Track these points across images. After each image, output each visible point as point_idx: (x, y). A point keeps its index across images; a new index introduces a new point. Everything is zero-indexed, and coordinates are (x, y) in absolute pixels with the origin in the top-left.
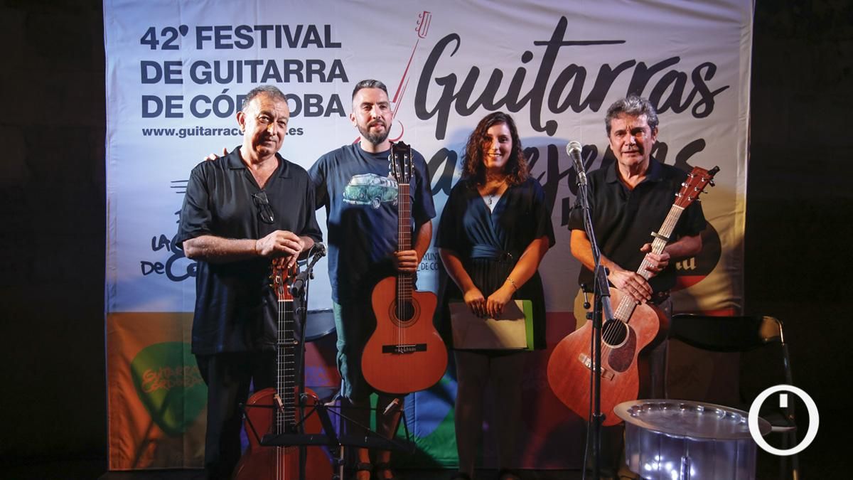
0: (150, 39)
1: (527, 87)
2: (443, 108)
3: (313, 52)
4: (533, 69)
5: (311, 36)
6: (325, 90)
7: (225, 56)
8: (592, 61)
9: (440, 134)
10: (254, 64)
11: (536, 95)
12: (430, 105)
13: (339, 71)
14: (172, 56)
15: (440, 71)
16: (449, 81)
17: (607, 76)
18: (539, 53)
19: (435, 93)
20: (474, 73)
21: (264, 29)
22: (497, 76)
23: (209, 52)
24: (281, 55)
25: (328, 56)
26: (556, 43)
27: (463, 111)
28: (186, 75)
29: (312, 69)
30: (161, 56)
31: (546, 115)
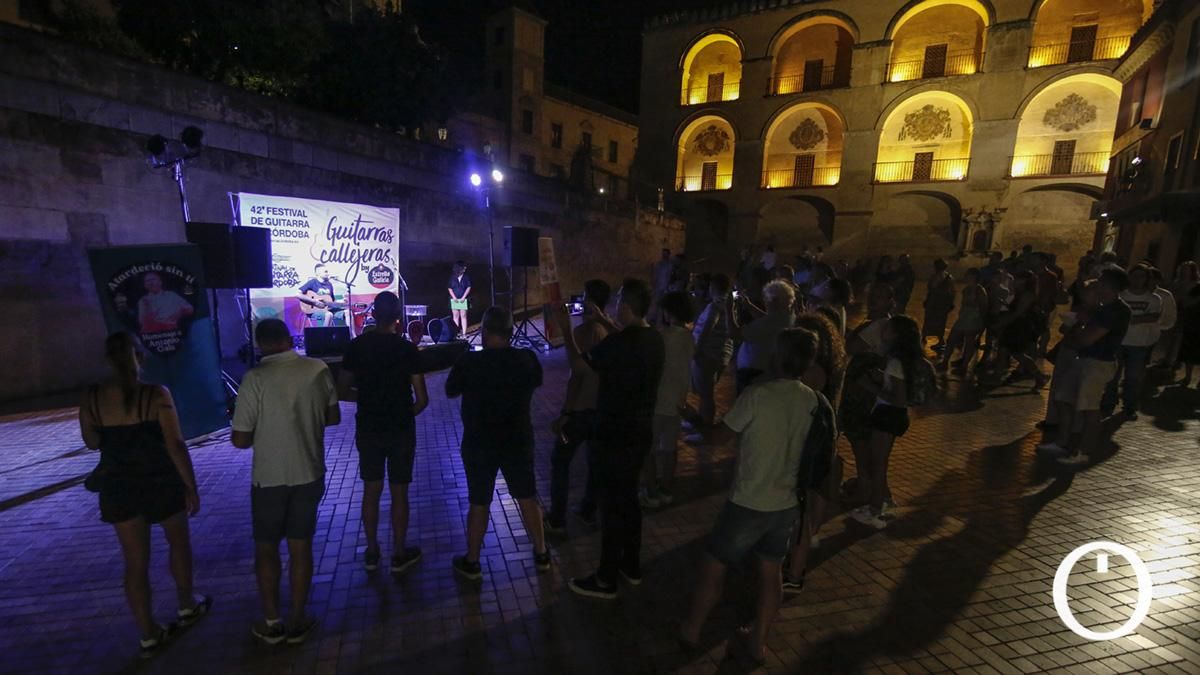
0: (253, 210)
1: (352, 233)
2: (333, 237)
3: (300, 218)
4: (354, 227)
5: (300, 213)
6: (304, 230)
7: (276, 217)
8: (367, 226)
9: (333, 244)
10: (284, 220)
11: (355, 235)
12: (330, 236)
13: (307, 225)
14: (260, 216)
15: (332, 227)
16: (334, 230)
17: (370, 231)
18: (355, 223)
19: (331, 233)
20: (341, 228)
21: (286, 210)
22: (346, 229)
23: (271, 215)
24: (292, 218)
25: (304, 220)
26: (359, 221)
27: (339, 238)
28: (264, 222)
29: (300, 223)
30: (257, 216)
31: (357, 241)
